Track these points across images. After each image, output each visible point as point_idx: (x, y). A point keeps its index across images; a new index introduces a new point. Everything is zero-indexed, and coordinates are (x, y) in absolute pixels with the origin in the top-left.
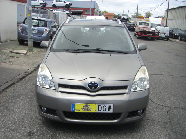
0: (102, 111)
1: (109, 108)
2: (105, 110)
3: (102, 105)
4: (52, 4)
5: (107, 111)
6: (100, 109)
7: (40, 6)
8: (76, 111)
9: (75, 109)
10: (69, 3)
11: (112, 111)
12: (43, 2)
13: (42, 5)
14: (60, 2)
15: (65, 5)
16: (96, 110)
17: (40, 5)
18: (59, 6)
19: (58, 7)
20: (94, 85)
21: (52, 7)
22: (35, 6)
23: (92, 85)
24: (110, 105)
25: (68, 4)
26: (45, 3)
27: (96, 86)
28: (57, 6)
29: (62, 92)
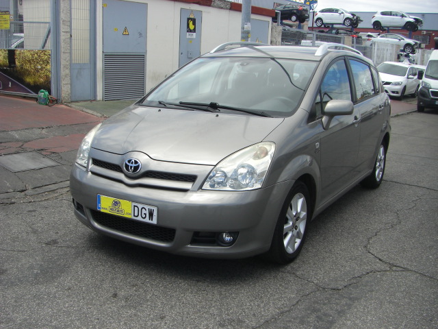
0: (139, 218)
1: (151, 214)
2: (144, 216)
3: (140, 206)
4: (373, 20)
5: (147, 220)
6: (136, 214)
7: (344, 24)
8: (102, 210)
9: (102, 206)
10: (415, 19)
11: (154, 221)
12: (351, 16)
13: (348, 23)
14: (394, 15)
15: (403, 24)
16: (130, 214)
17: (344, 21)
18: (388, 25)
19: (388, 27)
20: (134, 165)
21: (372, 27)
22: (333, 24)
23: (130, 165)
24: (152, 208)
25: (412, 20)
26: (357, 18)
27: (136, 168)
28: (383, 24)
29: (93, 173)
